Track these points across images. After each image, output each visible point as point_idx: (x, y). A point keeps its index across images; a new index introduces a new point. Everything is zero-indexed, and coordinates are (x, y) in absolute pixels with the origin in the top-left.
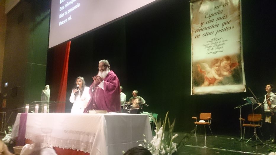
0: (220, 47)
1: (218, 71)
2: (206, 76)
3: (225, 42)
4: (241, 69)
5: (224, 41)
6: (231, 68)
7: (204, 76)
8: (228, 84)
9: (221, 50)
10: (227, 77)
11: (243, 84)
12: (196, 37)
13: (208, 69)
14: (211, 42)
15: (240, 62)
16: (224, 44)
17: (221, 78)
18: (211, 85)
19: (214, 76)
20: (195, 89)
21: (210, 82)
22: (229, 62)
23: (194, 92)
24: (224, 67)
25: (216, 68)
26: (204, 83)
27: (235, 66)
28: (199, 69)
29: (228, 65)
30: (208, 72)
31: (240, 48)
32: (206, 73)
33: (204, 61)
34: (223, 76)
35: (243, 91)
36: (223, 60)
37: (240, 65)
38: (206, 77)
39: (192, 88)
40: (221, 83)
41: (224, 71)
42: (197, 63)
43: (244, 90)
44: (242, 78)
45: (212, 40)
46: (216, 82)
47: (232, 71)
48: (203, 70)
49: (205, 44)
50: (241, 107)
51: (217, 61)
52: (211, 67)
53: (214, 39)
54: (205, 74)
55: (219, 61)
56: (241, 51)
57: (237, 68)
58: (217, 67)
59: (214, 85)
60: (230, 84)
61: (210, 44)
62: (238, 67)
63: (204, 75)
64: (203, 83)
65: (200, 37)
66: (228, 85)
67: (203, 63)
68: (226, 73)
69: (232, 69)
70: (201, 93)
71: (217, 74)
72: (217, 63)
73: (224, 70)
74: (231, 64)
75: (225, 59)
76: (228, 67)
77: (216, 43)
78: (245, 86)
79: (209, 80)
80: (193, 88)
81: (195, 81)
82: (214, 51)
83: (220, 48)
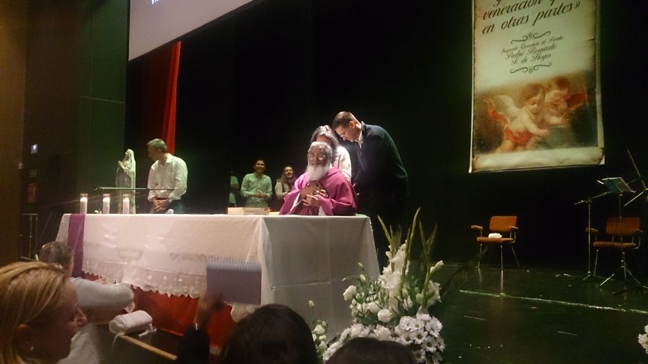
0: (544, 54)
1: (536, 113)
2: (506, 126)
3: (557, 43)
4: (595, 107)
5: (553, 39)
6: (569, 106)
7: (502, 127)
8: (561, 145)
9: (546, 62)
10: (560, 129)
11: (597, 146)
12: (485, 31)
13: (512, 108)
14: (522, 42)
15: (591, 92)
16: (553, 47)
17: (543, 132)
18: (519, 148)
19: (526, 128)
20: (479, 159)
21: (517, 141)
22: (565, 92)
23: (476, 167)
24: (553, 104)
25: (532, 107)
26: (502, 146)
27: (579, 102)
28: (490, 111)
29: (562, 100)
30: (513, 119)
31: (594, 56)
32: (508, 120)
33: (503, 91)
34: (549, 126)
35: (596, 163)
36: (550, 86)
37: (592, 101)
38: (508, 128)
39: (473, 157)
40: (544, 143)
41: (552, 115)
42: (487, 95)
43: (601, 160)
44: (597, 131)
45: (525, 38)
46: (533, 140)
47: (571, 115)
48: (500, 113)
49: (507, 49)
50: (592, 200)
51: (535, 88)
52: (520, 104)
53: (531, 36)
54: (505, 121)
55: (541, 91)
56: (595, 65)
57: (585, 106)
58: (535, 106)
59: (525, 149)
60: (564, 147)
61: (520, 49)
62: (587, 104)
63: (503, 124)
64: (500, 143)
65: (494, 30)
66: (560, 147)
67: (501, 94)
68: (555, 120)
69: (572, 109)
70: (494, 168)
71: (535, 122)
72: (535, 94)
73: (553, 111)
74: (569, 97)
75: (554, 86)
76: (563, 106)
77: (533, 45)
78: (601, 150)
79: (515, 138)
80: (475, 156)
81: (481, 140)
82: (529, 64)
83: (543, 58)
